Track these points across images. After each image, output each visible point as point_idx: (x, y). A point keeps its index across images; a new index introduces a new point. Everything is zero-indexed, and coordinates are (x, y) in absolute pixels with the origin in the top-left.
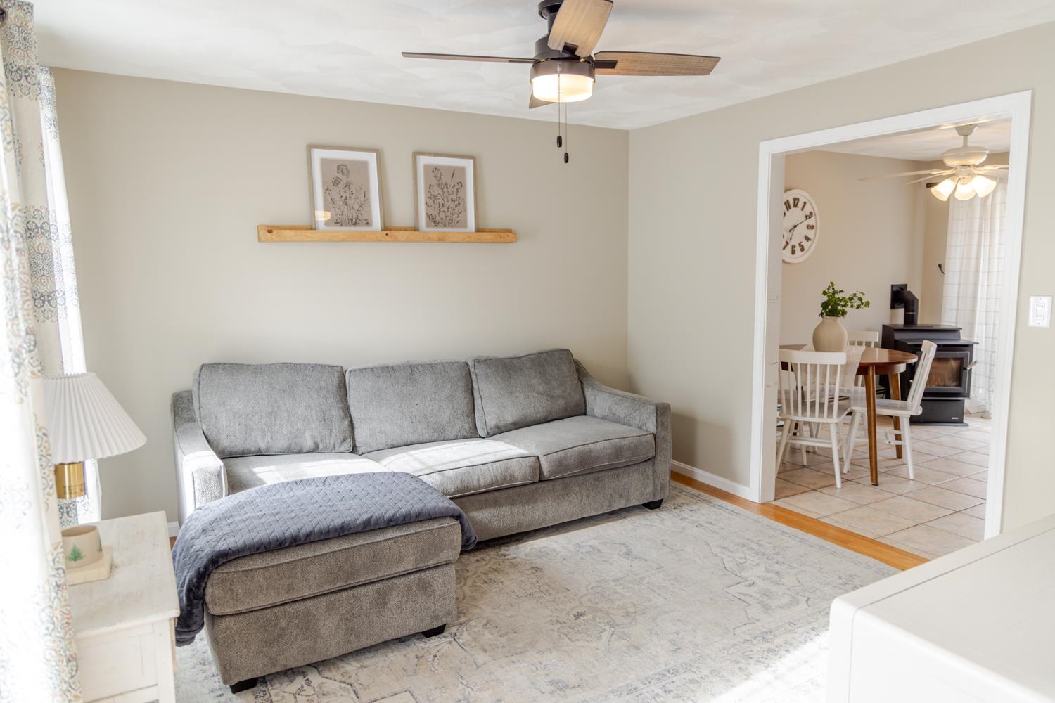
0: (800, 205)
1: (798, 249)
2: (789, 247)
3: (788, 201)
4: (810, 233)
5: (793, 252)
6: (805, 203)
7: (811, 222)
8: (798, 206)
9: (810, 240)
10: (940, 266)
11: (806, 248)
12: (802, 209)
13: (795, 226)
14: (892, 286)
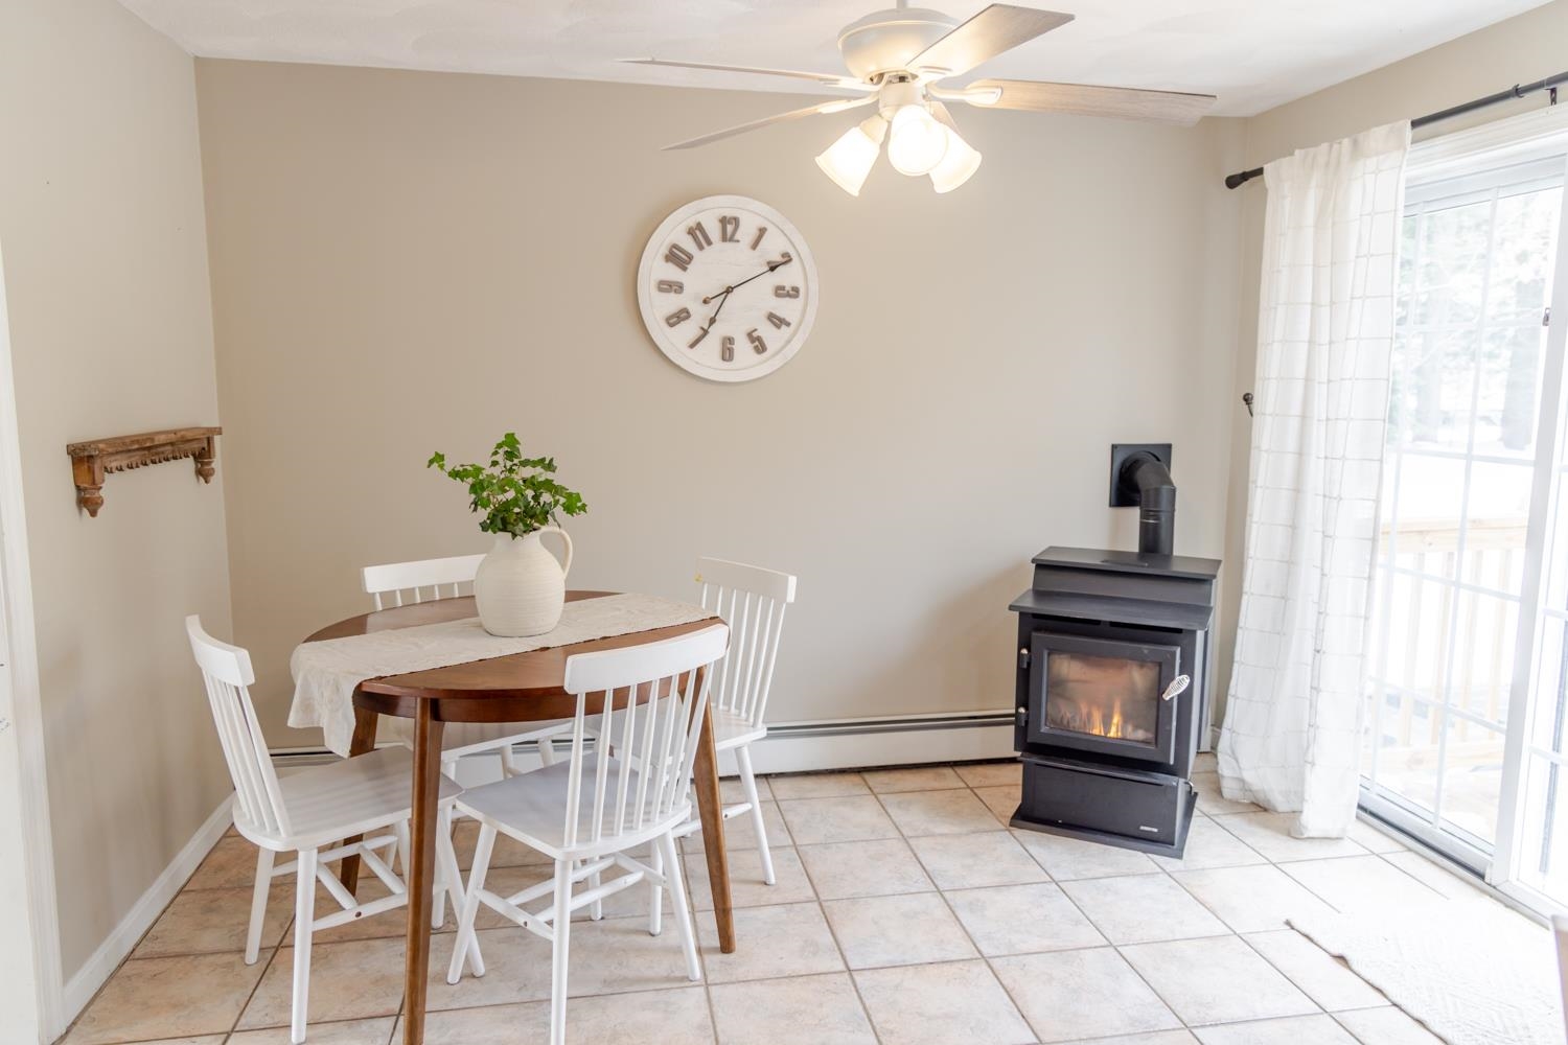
0: (746, 233)
1: (743, 347)
2: (713, 343)
3: (699, 226)
4: (785, 308)
5: (727, 353)
6: (762, 231)
7: (785, 277)
8: (737, 237)
9: (788, 324)
10: (1248, 399)
11: (771, 347)
12: (755, 246)
13: (729, 290)
14: (1114, 447)
